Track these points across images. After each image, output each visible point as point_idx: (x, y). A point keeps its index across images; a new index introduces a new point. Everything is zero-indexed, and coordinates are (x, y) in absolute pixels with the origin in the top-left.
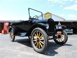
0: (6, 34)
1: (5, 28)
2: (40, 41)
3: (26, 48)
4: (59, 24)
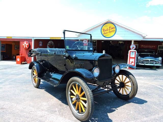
0: (24, 64)
1: (23, 52)
2: (81, 101)
3: (59, 107)
4: (133, 46)
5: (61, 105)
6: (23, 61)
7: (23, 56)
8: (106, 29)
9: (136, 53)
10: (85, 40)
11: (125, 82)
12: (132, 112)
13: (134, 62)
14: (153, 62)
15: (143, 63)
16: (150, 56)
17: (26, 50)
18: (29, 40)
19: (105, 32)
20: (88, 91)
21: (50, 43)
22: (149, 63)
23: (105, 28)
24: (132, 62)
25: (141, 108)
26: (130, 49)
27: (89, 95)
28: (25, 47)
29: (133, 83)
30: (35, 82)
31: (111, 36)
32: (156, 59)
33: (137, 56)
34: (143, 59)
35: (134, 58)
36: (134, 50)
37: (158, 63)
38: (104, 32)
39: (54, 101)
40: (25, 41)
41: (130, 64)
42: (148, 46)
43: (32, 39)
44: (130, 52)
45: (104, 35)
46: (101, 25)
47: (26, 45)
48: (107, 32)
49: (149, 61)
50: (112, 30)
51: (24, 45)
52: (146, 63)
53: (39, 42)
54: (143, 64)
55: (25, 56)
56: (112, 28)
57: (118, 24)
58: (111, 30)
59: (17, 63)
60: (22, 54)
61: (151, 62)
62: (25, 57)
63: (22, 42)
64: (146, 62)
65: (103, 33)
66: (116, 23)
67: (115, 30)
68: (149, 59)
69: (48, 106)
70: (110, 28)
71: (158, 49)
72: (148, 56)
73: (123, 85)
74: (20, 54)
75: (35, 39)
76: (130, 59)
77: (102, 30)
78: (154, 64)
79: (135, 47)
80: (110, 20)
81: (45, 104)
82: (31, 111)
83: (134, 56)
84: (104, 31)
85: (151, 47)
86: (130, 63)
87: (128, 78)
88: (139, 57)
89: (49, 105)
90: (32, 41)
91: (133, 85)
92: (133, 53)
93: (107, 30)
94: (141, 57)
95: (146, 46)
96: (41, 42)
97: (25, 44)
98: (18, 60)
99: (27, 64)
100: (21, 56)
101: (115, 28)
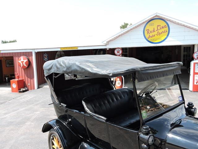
6: (23, 87)
7: (20, 79)
10: (117, 49)
17: (24, 69)
18: (27, 54)
19: (151, 35)
21: (60, 54)
28: (22, 65)
31: (161, 41)
38: (149, 34)
40: (21, 56)
41: (195, 84)
43: (31, 53)
44: (195, 64)
45: (149, 40)
46: (144, 23)
47: (23, 62)
48: (153, 34)
50: (163, 30)
51: (20, 62)
53: (43, 56)
55: (24, 78)
56: (163, 27)
58: (160, 31)
59: (13, 91)
60: (18, 77)
62: (24, 81)
63: (17, 58)
65: (147, 36)
67: (168, 31)
70: (159, 28)
74: (16, 76)
75: (37, 51)
76: (195, 75)
77: (146, 32)
80: (158, 15)
84: (148, 33)
86: (195, 81)
90: (32, 55)
93: (154, 31)
96: (46, 55)
97: (22, 60)
98: (14, 86)
99: (28, 90)
100: (18, 80)
101: (167, 26)
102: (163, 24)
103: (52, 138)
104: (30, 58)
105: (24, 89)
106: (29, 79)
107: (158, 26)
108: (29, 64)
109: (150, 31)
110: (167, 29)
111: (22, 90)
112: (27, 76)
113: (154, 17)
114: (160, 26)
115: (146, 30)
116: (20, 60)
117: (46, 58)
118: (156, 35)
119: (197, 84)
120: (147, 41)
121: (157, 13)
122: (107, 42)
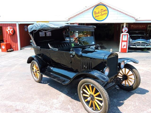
0: (10, 51)
1: (7, 38)
2: (95, 100)
3: (71, 104)
4: (125, 29)
5: (71, 101)
6: (9, 48)
7: (8, 43)
8: (97, 12)
9: (129, 36)
11: (128, 75)
12: (137, 104)
13: (126, 45)
14: (144, 44)
15: (134, 45)
16: (142, 38)
17: (10, 36)
18: (13, 25)
19: (97, 15)
20: (105, 93)
22: (141, 45)
23: (96, 10)
24: (124, 46)
25: (143, 98)
26: (122, 32)
27: (106, 97)
28: (9, 33)
29: (136, 76)
30: (36, 77)
32: (147, 41)
33: (129, 39)
34: (134, 41)
35: (127, 41)
36: (127, 33)
37: (149, 44)
38: (96, 15)
39: (63, 97)
40: (8, 26)
41: (122, 47)
42: (138, 26)
43: (16, 24)
44: (123, 35)
45: (96, 18)
46: (92, 7)
47: (10, 30)
49: (141, 43)
50: (104, 12)
51: (7, 30)
52: (137, 46)
53: (24, 27)
54: (135, 47)
55: (10, 42)
56: (104, 11)
57: (110, 6)
58: (103, 13)
59: (2, 51)
60: (6, 41)
61: (142, 44)
62: (11, 44)
63: (5, 28)
64: (138, 44)
65: (94, 16)
66: (108, 5)
67: (107, 13)
68: (140, 41)
69: (60, 104)
70: (102, 11)
71: (148, 29)
72: (140, 38)
73: (125, 77)
74: (5, 41)
75: (20, 23)
76: (123, 42)
77: (94, 13)
78: (146, 46)
79: (127, 30)
80: (102, 2)
81: (55, 101)
82: (46, 111)
83: (126, 40)
84: (95, 13)
85: (141, 27)
86: (122, 46)
87: (131, 71)
88: (131, 40)
89: (60, 102)
90: (16, 26)
91: (137, 78)
92: (125, 36)
93: (99, 13)
94: (132, 40)
95: (136, 26)
97: (9, 29)
98: (3, 47)
99: (14, 51)
100: (6, 43)
101: (107, 10)
102: (104, 8)
103: (32, 65)
104: (15, 28)
105: (11, 50)
106: (14, 43)
107: (102, 9)
108: (14, 32)
109: (96, 13)
110: (107, 12)
111: (9, 50)
112: (13, 41)
113: (99, 3)
114: (103, 9)
115: (94, 12)
116: (8, 29)
117: (26, 29)
118: (100, 16)
119: (123, 48)
120: (94, 19)
121: (101, 1)
122: (69, 19)
